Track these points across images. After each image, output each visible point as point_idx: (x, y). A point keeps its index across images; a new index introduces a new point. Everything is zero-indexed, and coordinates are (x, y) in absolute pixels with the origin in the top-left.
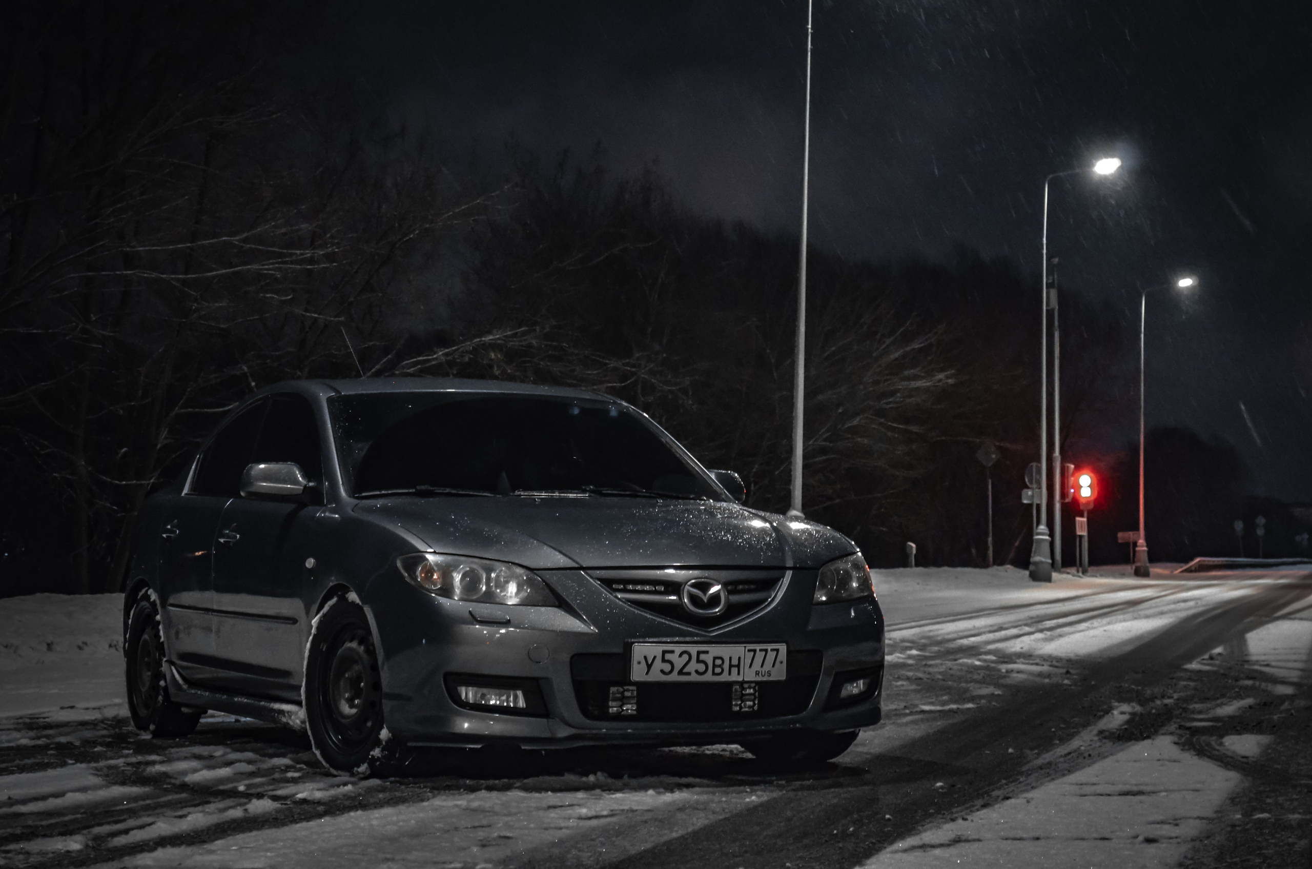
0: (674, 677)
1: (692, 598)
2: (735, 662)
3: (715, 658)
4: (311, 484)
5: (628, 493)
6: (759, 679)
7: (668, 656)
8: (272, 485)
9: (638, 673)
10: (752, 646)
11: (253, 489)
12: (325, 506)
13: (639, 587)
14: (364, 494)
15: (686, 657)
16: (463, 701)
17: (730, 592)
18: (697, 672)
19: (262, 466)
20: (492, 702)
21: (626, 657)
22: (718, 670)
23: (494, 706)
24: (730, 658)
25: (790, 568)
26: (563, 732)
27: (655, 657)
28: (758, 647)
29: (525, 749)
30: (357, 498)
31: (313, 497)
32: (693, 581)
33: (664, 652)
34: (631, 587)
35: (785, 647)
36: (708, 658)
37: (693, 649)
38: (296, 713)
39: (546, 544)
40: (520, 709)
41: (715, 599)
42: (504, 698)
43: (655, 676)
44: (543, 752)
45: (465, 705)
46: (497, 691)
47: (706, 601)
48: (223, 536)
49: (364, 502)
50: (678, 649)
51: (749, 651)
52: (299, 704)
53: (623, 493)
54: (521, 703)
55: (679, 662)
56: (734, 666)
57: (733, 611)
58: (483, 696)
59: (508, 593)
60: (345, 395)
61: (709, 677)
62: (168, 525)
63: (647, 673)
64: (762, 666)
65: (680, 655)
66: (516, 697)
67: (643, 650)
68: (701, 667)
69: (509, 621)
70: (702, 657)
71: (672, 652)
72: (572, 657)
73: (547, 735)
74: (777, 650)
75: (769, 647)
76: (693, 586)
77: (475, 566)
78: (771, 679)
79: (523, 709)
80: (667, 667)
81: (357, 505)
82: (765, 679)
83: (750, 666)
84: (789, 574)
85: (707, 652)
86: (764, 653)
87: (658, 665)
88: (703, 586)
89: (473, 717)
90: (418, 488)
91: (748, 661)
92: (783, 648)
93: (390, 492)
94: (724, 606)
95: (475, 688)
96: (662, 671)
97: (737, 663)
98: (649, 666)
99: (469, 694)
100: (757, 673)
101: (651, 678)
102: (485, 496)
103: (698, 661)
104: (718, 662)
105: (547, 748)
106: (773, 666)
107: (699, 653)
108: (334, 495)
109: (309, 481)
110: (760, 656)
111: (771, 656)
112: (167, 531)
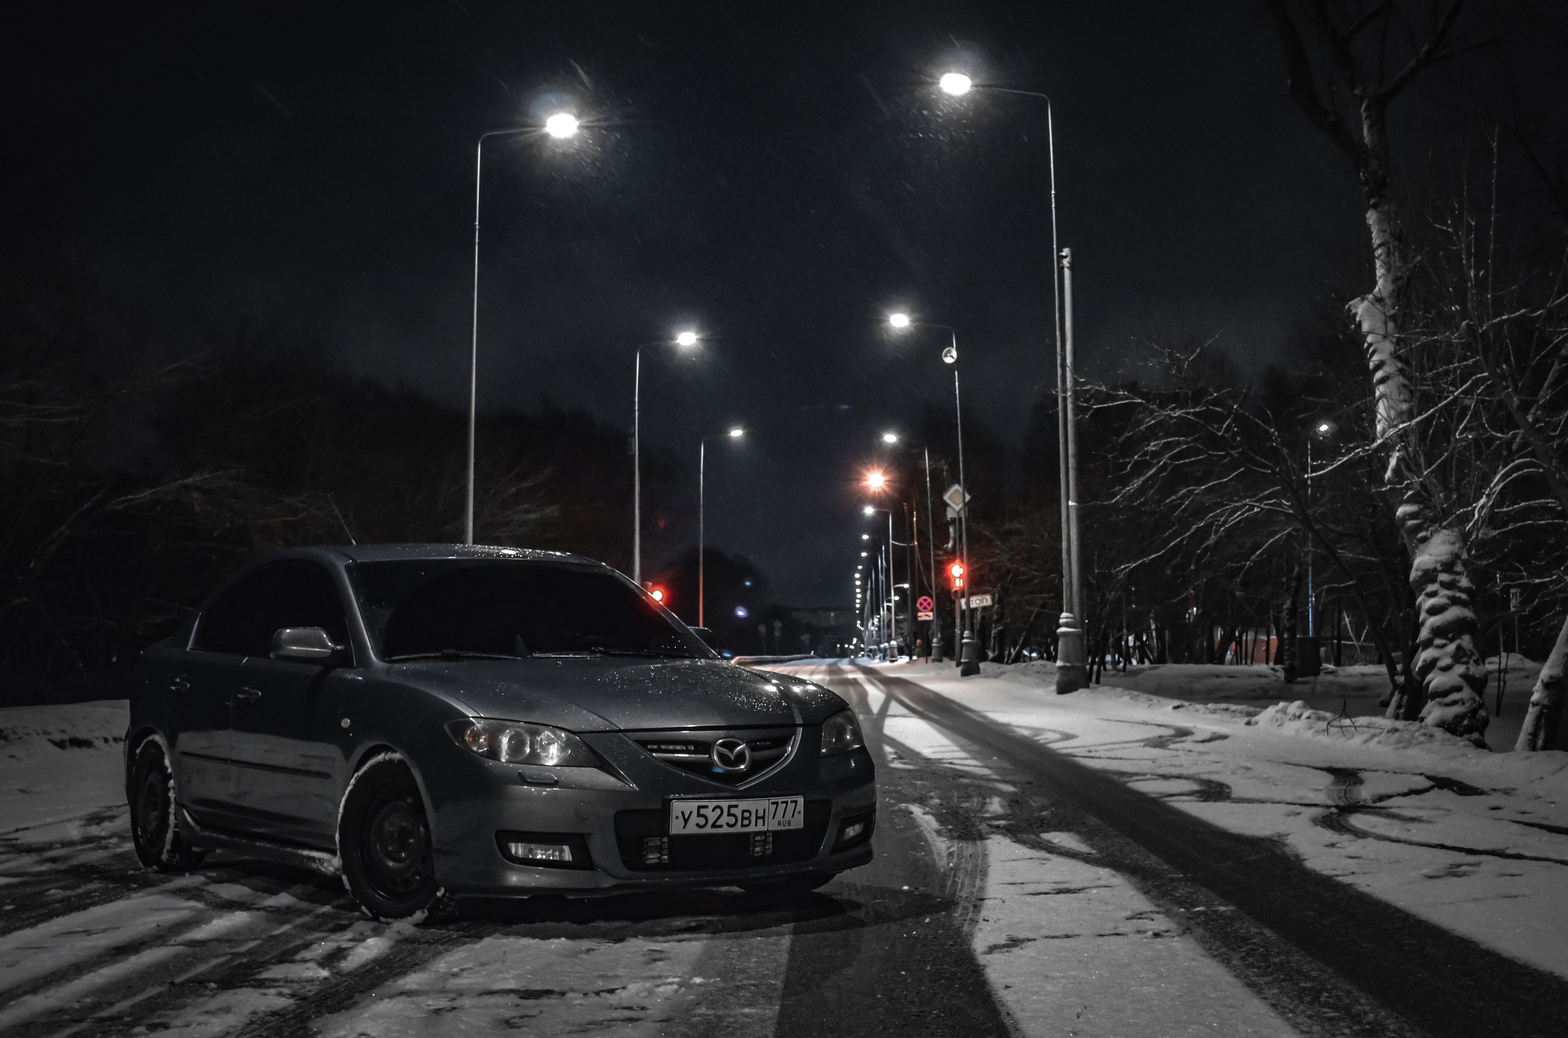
0: (708, 830)
1: (721, 756)
2: (760, 814)
3: (743, 811)
4: (338, 647)
5: (631, 653)
7: (703, 811)
8: (302, 648)
9: (676, 827)
10: (774, 800)
11: (282, 652)
12: (356, 668)
13: (671, 747)
14: (394, 658)
15: (718, 811)
16: (513, 855)
17: (753, 749)
18: (728, 824)
19: (288, 631)
20: (539, 857)
21: (665, 813)
22: (746, 822)
23: (541, 860)
24: (757, 811)
25: (800, 725)
26: (608, 883)
27: (691, 812)
28: (780, 800)
29: (570, 899)
30: (387, 662)
31: (342, 660)
32: (721, 741)
33: (699, 807)
34: (663, 747)
35: (803, 799)
36: (737, 812)
37: (724, 804)
38: (329, 861)
39: (584, 708)
40: (566, 862)
41: (741, 757)
42: (550, 852)
43: (692, 829)
44: (586, 901)
45: (515, 859)
46: (543, 846)
47: (733, 758)
48: (243, 692)
49: (396, 666)
50: (712, 804)
51: (773, 803)
52: (333, 852)
53: (626, 653)
54: (567, 856)
55: (712, 816)
56: (760, 818)
57: (757, 766)
58: (531, 851)
59: (549, 754)
60: (362, 563)
61: (738, 829)
62: (177, 678)
63: (684, 827)
64: (783, 817)
65: (713, 810)
66: (562, 851)
67: (679, 807)
68: (732, 820)
69: (557, 781)
70: (733, 811)
71: (706, 807)
72: (616, 814)
73: (592, 886)
75: (789, 799)
76: (722, 745)
77: (519, 730)
78: (792, 827)
79: (569, 862)
80: (702, 821)
81: (389, 669)
82: (787, 827)
83: (773, 818)
84: (800, 730)
85: (736, 806)
87: (694, 819)
88: (731, 746)
89: (522, 871)
90: (445, 651)
92: (801, 800)
93: (418, 656)
94: (749, 762)
95: (524, 844)
96: (698, 825)
97: (762, 815)
98: (686, 821)
99: (518, 849)
100: (779, 824)
101: (688, 831)
102: (507, 659)
103: (729, 814)
104: (746, 815)
105: (589, 897)
106: (793, 816)
107: (730, 807)
108: (364, 661)
109: (337, 644)
110: (782, 807)
111: (791, 806)
112: (175, 684)
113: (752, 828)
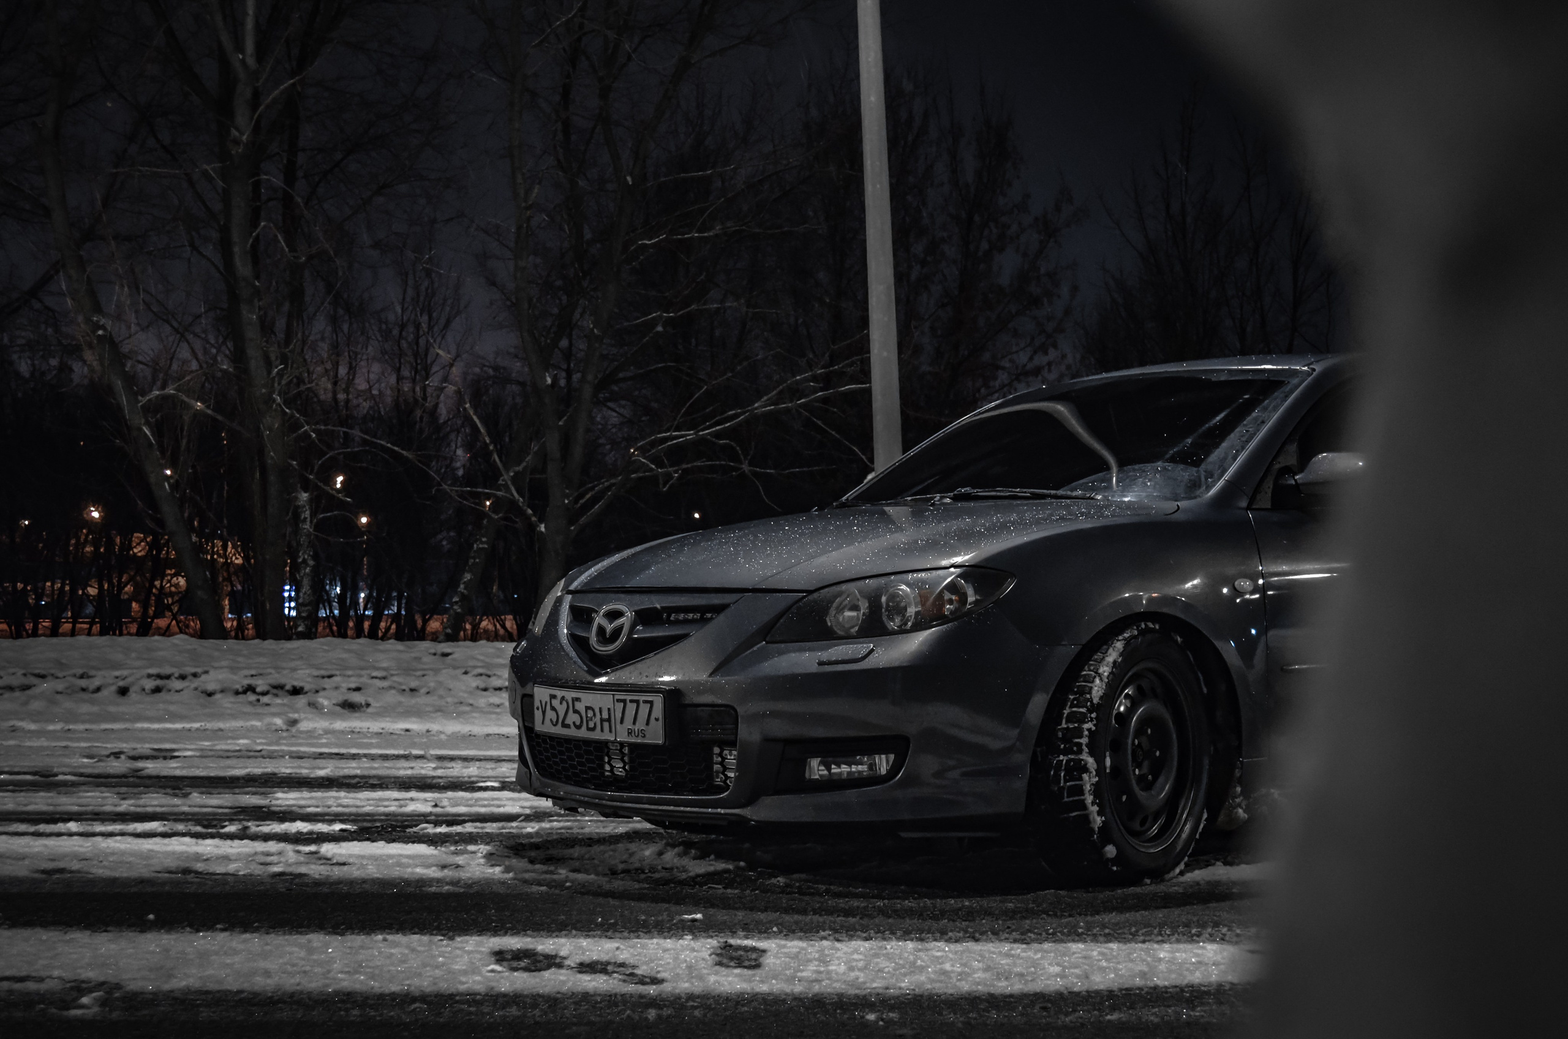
2: (605, 715)
6: (633, 740)
51: (618, 700)
64: (634, 723)
74: (651, 703)
86: (635, 705)
91: (619, 715)
110: (631, 708)
111: (644, 709)
113: (597, 735)
